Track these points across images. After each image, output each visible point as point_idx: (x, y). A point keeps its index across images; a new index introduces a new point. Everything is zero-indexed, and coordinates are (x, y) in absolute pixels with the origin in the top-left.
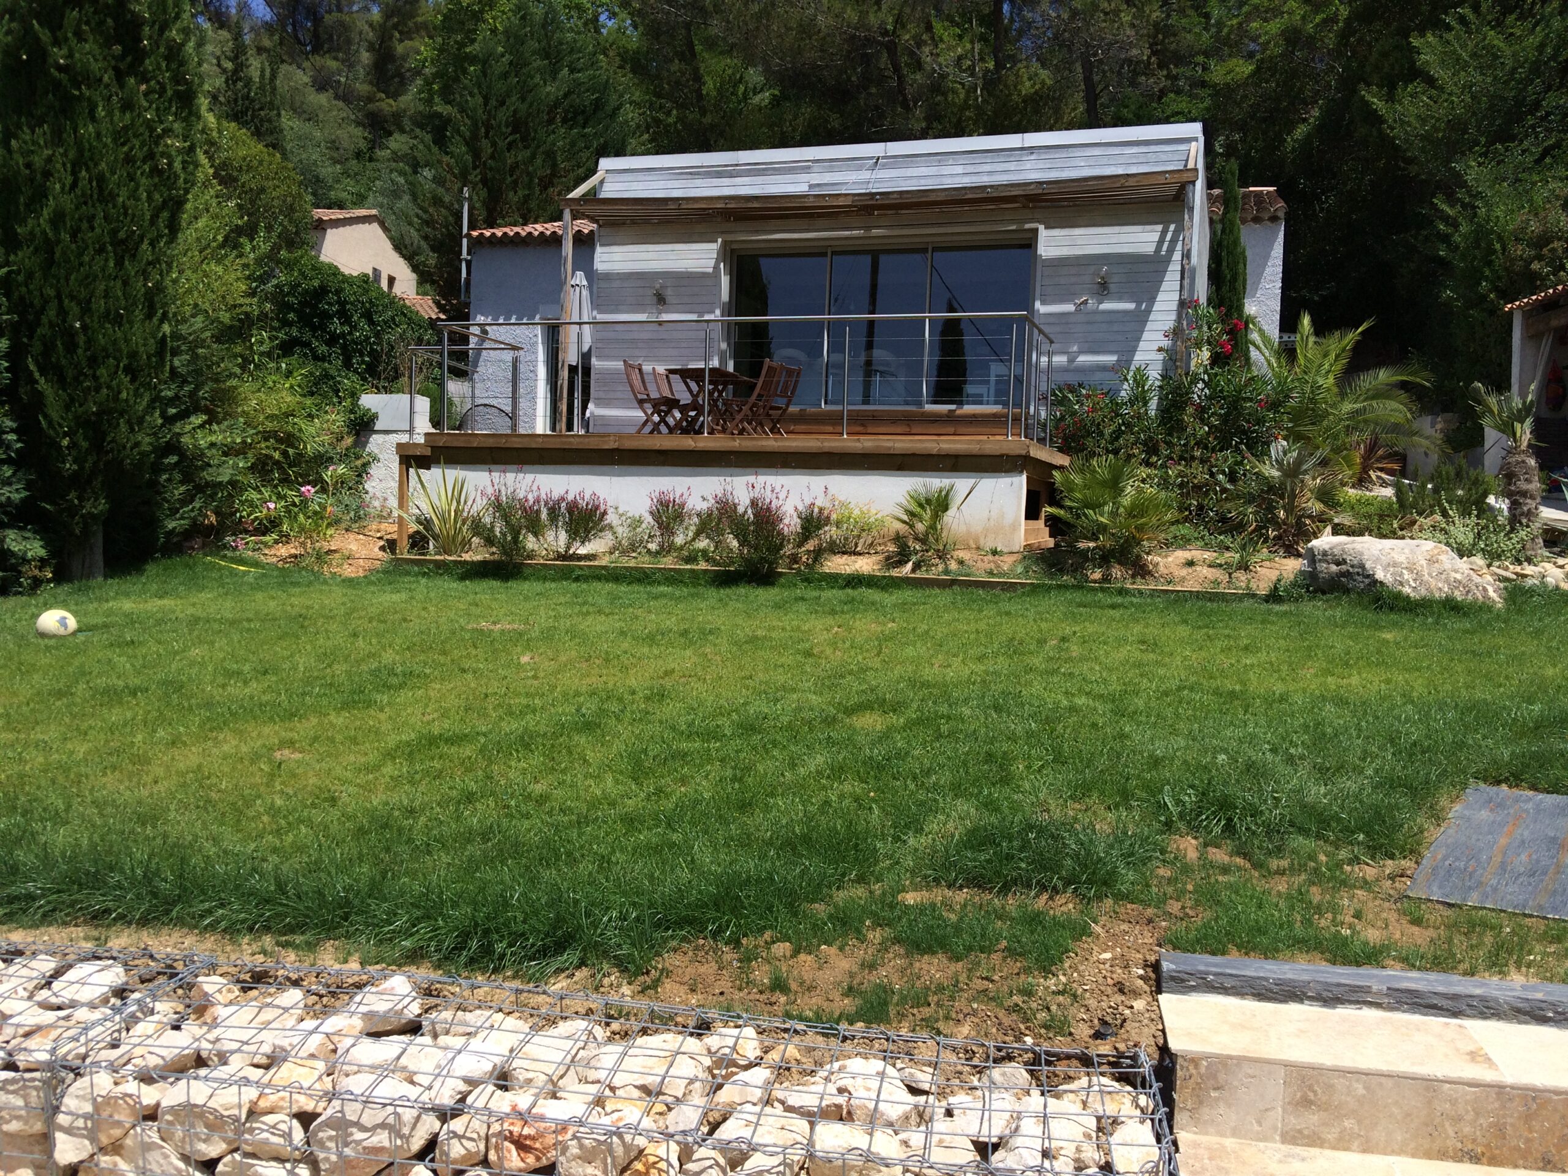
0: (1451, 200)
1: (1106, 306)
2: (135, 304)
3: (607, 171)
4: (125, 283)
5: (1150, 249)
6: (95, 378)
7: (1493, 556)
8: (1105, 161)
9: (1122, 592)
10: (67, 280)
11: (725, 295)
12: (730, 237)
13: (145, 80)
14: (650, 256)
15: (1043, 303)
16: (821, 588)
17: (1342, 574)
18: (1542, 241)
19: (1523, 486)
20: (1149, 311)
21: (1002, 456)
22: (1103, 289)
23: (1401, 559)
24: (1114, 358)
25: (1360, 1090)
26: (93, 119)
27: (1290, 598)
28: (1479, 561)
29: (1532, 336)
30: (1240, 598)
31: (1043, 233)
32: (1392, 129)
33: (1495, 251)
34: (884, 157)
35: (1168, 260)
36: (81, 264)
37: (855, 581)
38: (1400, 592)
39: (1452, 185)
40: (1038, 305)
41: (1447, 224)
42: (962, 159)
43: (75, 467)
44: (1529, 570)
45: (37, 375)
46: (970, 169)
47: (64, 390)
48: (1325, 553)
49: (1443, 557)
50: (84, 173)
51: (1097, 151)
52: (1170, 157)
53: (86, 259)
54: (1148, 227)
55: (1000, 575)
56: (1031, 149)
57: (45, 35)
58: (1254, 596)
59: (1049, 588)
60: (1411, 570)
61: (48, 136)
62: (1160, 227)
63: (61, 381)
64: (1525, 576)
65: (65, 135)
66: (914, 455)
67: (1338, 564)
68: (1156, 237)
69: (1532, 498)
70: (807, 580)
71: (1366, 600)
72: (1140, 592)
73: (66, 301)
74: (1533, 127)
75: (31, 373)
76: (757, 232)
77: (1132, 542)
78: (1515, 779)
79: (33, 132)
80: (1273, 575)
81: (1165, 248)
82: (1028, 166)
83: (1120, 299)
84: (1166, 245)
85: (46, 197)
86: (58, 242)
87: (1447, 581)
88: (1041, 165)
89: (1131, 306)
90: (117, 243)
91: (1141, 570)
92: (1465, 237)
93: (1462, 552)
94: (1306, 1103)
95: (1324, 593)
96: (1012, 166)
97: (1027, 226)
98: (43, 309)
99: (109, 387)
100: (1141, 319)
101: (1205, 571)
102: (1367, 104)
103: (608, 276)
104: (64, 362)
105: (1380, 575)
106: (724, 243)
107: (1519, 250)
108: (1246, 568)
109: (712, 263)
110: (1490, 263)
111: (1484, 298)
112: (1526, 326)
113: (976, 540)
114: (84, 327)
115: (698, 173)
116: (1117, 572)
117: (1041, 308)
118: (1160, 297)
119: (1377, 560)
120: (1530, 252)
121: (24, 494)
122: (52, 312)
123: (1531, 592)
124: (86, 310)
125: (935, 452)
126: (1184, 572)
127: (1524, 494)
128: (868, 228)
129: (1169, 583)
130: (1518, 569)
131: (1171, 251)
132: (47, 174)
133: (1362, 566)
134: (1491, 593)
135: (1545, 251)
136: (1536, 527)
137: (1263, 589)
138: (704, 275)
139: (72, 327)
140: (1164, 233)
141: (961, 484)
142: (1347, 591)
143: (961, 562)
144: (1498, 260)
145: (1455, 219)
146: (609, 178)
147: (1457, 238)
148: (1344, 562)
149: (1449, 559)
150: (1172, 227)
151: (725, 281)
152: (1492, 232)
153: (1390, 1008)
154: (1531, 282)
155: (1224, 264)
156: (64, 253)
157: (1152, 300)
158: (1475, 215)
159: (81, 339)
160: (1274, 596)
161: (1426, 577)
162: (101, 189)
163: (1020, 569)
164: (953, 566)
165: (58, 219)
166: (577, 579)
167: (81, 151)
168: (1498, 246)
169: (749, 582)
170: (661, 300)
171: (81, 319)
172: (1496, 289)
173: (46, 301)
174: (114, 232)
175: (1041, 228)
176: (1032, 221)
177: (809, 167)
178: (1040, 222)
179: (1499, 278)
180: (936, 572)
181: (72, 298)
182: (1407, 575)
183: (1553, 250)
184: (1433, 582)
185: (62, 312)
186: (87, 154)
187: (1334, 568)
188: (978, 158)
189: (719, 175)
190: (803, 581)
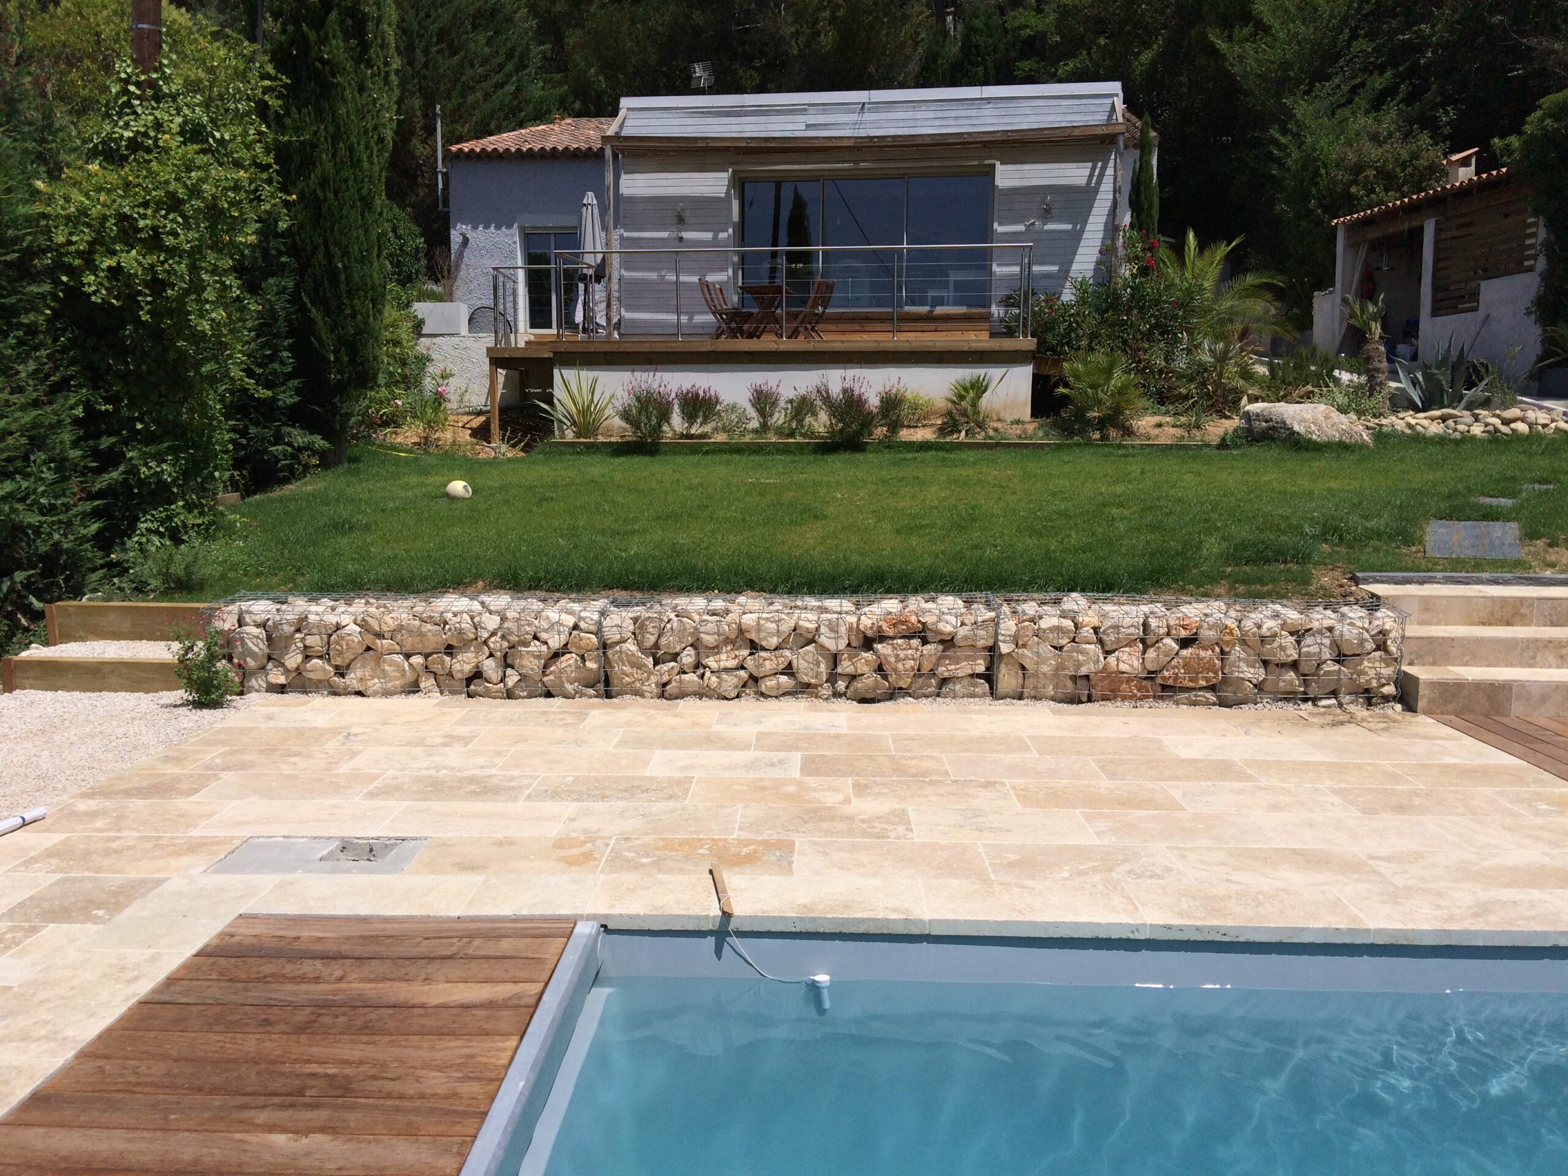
0: (1284, 131)
1: (1050, 227)
2: (372, 247)
3: (629, 109)
4: (366, 231)
5: (1083, 181)
6: (352, 307)
7: (1360, 413)
8: (1046, 110)
9: (1120, 446)
10: (332, 230)
11: (735, 216)
12: (740, 168)
13: (370, 66)
14: (670, 182)
15: (1000, 224)
16: (900, 452)
17: (1270, 428)
18: (1357, 169)
19: (1377, 364)
20: (1082, 231)
21: (1016, 351)
22: (1047, 214)
23: (1308, 416)
24: (1056, 268)
25: (1445, 603)
26: (344, 100)
27: (1236, 446)
28: (1353, 416)
29: (1352, 245)
30: (1200, 447)
31: (999, 168)
32: (1232, 65)
33: (1321, 175)
34: (869, 103)
35: (1096, 190)
36: (341, 217)
37: (924, 446)
38: (1310, 439)
39: (1285, 117)
40: (996, 225)
41: (1280, 150)
42: (933, 106)
43: (339, 377)
44: (1384, 421)
45: (309, 305)
46: (940, 114)
47: (329, 317)
48: (1258, 415)
49: (1332, 415)
50: (341, 145)
51: (1041, 102)
52: (1097, 109)
53: (345, 212)
54: (1081, 165)
55: (1025, 438)
56: (988, 100)
57: (312, 36)
58: (1209, 446)
59: (1070, 446)
60: (1315, 424)
61: (313, 116)
62: (1090, 165)
63: (327, 310)
64: (1381, 425)
65: (324, 115)
66: (951, 352)
67: (1267, 421)
68: (1087, 172)
69: (1383, 373)
70: (889, 447)
71: (1288, 444)
72: (1133, 447)
73: (332, 247)
74: (1342, 68)
75: (305, 303)
76: (762, 164)
77: (1117, 411)
78: (1449, 517)
79: (300, 113)
80: (1220, 431)
81: (1094, 181)
82: (986, 113)
83: (1060, 221)
84: (1095, 178)
85: (314, 164)
86: (325, 200)
87: (1337, 430)
88: (996, 112)
89: (1069, 227)
90: (362, 199)
91: (1128, 432)
92: (1296, 162)
93: (1342, 410)
94: (1426, 610)
95: (1258, 441)
96: (973, 113)
97: (987, 162)
98: (313, 253)
99: (361, 314)
100: (1076, 237)
101: (1172, 431)
102: (1212, 44)
103: (632, 200)
104: (329, 294)
105: (1296, 428)
106: (733, 171)
107: (1342, 176)
108: (1198, 427)
109: (724, 189)
110: (1316, 184)
111: (1311, 212)
112: (1347, 238)
113: (998, 414)
114: (345, 268)
115: (709, 113)
116: (1113, 433)
117: (999, 228)
118: (1091, 220)
119: (1294, 418)
120: (1347, 178)
121: (296, 399)
122: (321, 255)
123: (1388, 435)
124: (346, 253)
125: (966, 349)
126: (1156, 431)
127: (1378, 370)
128: (857, 162)
129: (1149, 439)
130: (1377, 421)
131: (1099, 182)
132: (314, 146)
133: (1284, 423)
134: (1365, 437)
135: (1361, 177)
136: (1385, 392)
137: (1216, 441)
138: (717, 199)
139: (336, 267)
140: (1093, 169)
141: (994, 373)
142: (1274, 440)
143: (996, 430)
144: (1323, 183)
145: (1286, 147)
146: (631, 114)
147: (1289, 162)
148: (1271, 420)
149: (1336, 416)
150: (1099, 164)
151: (735, 205)
152: (1317, 159)
153: (1444, 583)
154: (1349, 203)
155: (1143, 196)
156: (329, 208)
157: (1085, 222)
158: (1303, 143)
159: (343, 277)
160: (1223, 445)
161: (1325, 428)
162: (351, 157)
163: (1041, 434)
164: (991, 433)
165: (324, 182)
166: (707, 453)
167: (338, 128)
168: (1323, 171)
169: (846, 450)
170: (680, 220)
171: (342, 261)
172: (1321, 205)
173: (315, 248)
174: (359, 190)
175: (998, 163)
176: (991, 158)
177: (805, 110)
178: (997, 159)
179: (1324, 198)
180: (980, 438)
181: (336, 244)
182: (1313, 427)
183: (1366, 177)
184: (1329, 431)
185: (329, 255)
186: (342, 129)
187: (1264, 424)
188: (947, 106)
189: (728, 114)
190: (885, 448)
